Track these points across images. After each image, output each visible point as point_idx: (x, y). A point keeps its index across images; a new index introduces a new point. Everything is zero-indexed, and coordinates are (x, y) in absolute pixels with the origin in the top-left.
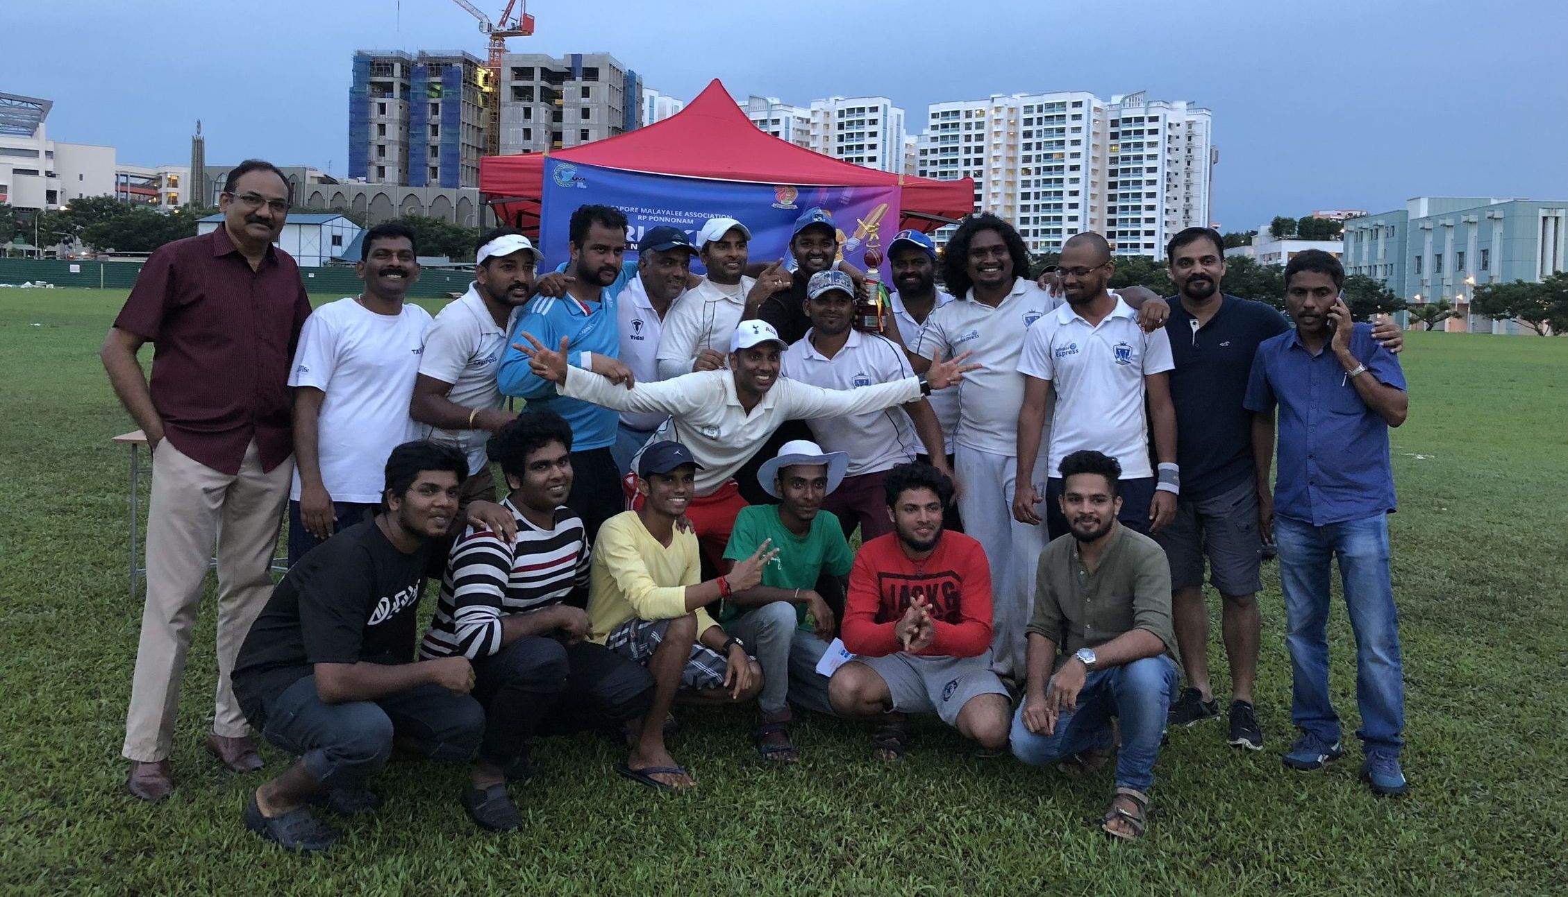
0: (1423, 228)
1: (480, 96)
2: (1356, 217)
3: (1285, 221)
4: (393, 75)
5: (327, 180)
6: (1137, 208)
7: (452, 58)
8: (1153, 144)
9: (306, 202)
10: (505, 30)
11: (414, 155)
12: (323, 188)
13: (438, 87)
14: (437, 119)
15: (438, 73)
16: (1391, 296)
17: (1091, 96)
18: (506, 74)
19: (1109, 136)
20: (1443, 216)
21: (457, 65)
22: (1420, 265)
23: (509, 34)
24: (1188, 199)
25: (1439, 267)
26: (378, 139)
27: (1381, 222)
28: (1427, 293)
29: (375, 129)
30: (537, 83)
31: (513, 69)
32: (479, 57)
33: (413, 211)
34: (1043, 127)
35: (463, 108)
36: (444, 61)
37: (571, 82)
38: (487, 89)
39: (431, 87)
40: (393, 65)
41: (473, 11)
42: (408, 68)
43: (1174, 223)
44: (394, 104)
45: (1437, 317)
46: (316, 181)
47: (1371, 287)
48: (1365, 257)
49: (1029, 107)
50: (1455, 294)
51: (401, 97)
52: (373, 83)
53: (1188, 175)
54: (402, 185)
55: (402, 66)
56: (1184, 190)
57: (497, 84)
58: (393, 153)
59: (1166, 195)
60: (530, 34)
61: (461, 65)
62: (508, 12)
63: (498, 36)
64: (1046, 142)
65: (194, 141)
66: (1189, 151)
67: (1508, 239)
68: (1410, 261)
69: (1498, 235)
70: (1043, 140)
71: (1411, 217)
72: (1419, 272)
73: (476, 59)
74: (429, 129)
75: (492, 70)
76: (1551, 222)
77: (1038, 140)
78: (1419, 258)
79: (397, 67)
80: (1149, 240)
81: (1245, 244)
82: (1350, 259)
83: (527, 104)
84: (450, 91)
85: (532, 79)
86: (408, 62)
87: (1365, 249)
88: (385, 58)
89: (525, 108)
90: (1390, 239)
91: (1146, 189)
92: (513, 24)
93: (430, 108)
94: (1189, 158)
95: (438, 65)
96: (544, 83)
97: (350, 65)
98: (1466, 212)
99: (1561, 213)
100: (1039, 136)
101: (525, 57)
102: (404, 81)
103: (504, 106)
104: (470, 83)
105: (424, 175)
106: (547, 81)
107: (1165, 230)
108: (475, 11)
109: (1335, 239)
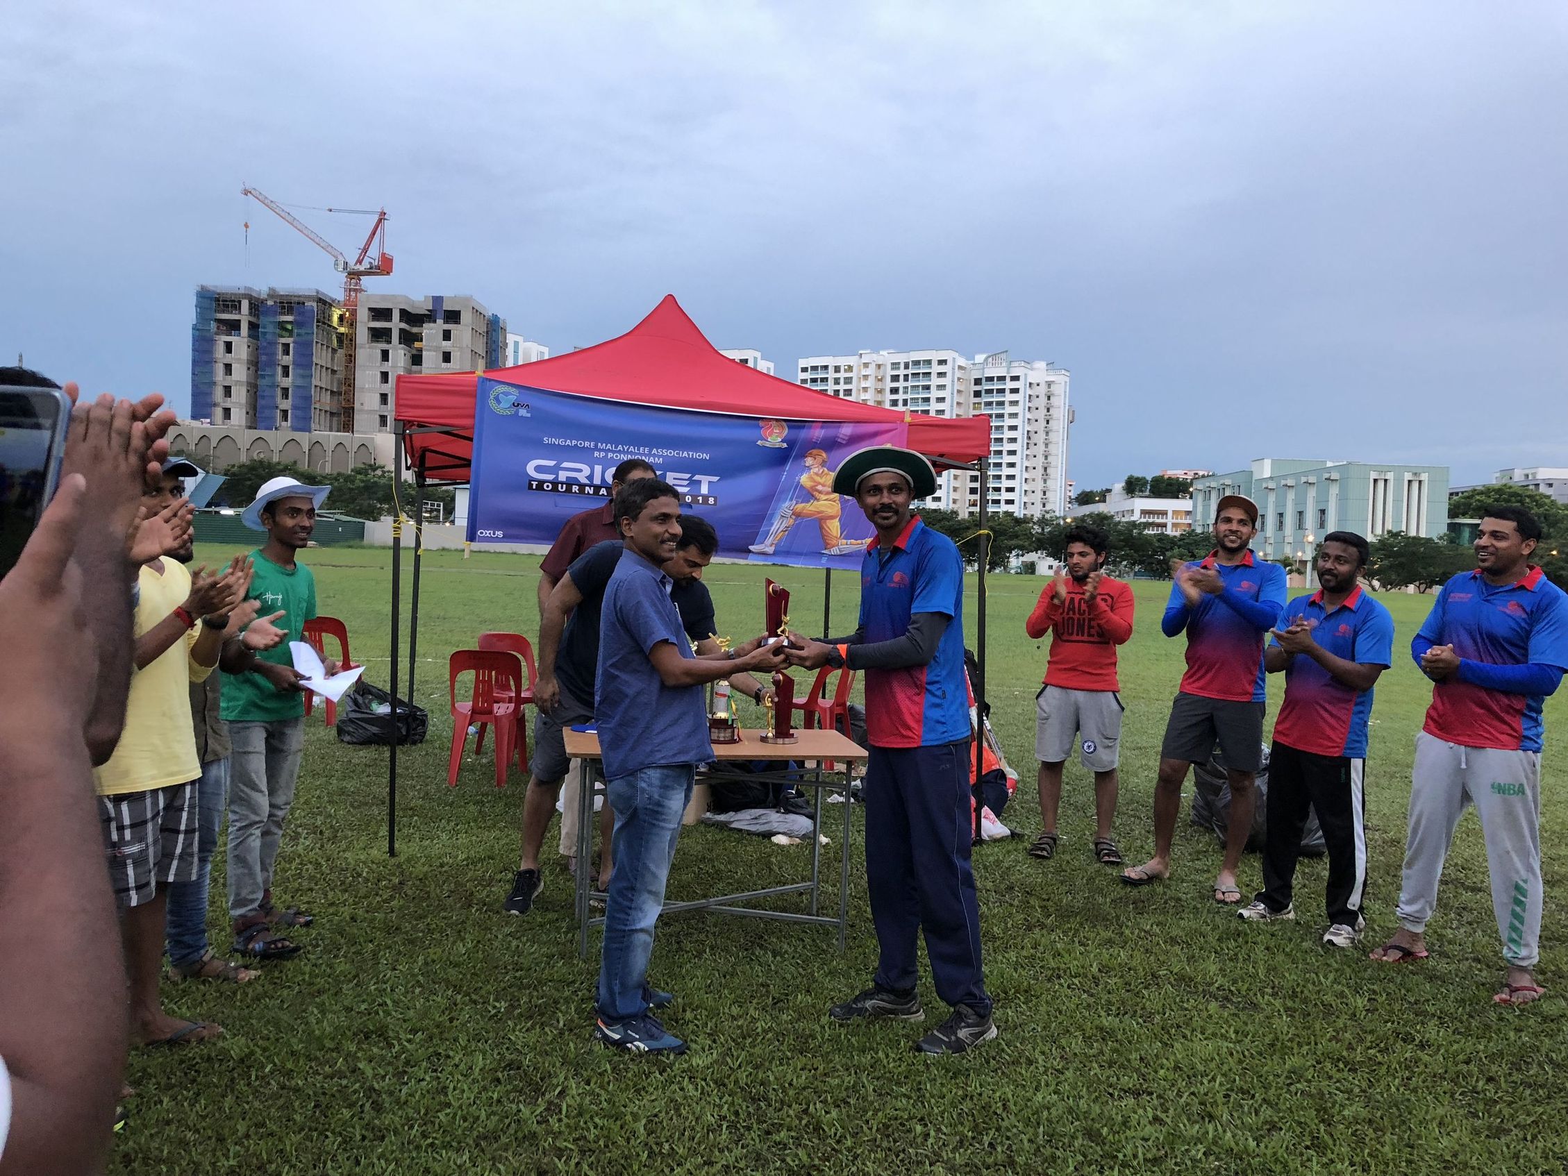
0: (1267, 488)
1: (334, 336)
2: (1203, 476)
3: (1138, 479)
4: (240, 313)
6: (998, 465)
7: (306, 297)
8: (1014, 403)
10: (362, 268)
11: (263, 397)
13: (289, 327)
14: (287, 360)
15: (290, 312)
17: (956, 355)
18: (363, 315)
19: (972, 394)
20: (1285, 477)
21: (310, 304)
23: (368, 273)
24: (1046, 457)
25: (1281, 525)
26: (224, 379)
27: (1228, 482)
28: (1269, 550)
29: (220, 369)
30: (396, 324)
31: (370, 309)
32: (334, 297)
33: (262, 456)
34: (909, 384)
35: (316, 349)
36: (296, 299)
37: (432, 325)
38: (342, 330)
39: (282, 326)
40: (240, 302)
41: (327, 248)
42: (257, 306)
43: (1034, 480)
44: (241, 343)
49: (896, 364)
50: (1295, 551)
51: (249, 336)
52: (219, 321)
53: (1047, 433)
54: (250, 428)
55: (250, 304)
56: (1042, 447)
57: (353, 325)
58: (240, 395)
59: (1026, 452)
60: (388, 273)
61: (315, 304)
62: (365, 250)
63: (354, 275)
64: (912, 399)
66: (1048, 410)
67: (1343, 499)
69: (1335, 496)
70: (909, 396)
71: (1256, 477)
73: (331, 298)
74: (279, 370)
75: (348, 310)
76: (1381, 484)
77: (905, 397)
79: (245, 305)
80: (1010, 496)
81: (1099, 501)
82: (1199, 517)
83: (385, 346)
84: (302, 331)
85: (390, 320)
86: (257, 299)
88: (232, 294)
89: (383, 351)
91: (1007, 447)
92: (371, 263)
93: (280, 348)
94: (1048, 418)
95: (289, 304)
96: (403, 325)
97: (193, 300)
98: (1305, 474)
99: (1390, 476)
100: (906, 392)
101: (384, 297)
102: (252, 319)
103: (360, 348)
104: (324, 323)
105: (273, 418)
106: (406, 323)
107: (1025, 487)
108: (329, 249)
109: (1184, 498)
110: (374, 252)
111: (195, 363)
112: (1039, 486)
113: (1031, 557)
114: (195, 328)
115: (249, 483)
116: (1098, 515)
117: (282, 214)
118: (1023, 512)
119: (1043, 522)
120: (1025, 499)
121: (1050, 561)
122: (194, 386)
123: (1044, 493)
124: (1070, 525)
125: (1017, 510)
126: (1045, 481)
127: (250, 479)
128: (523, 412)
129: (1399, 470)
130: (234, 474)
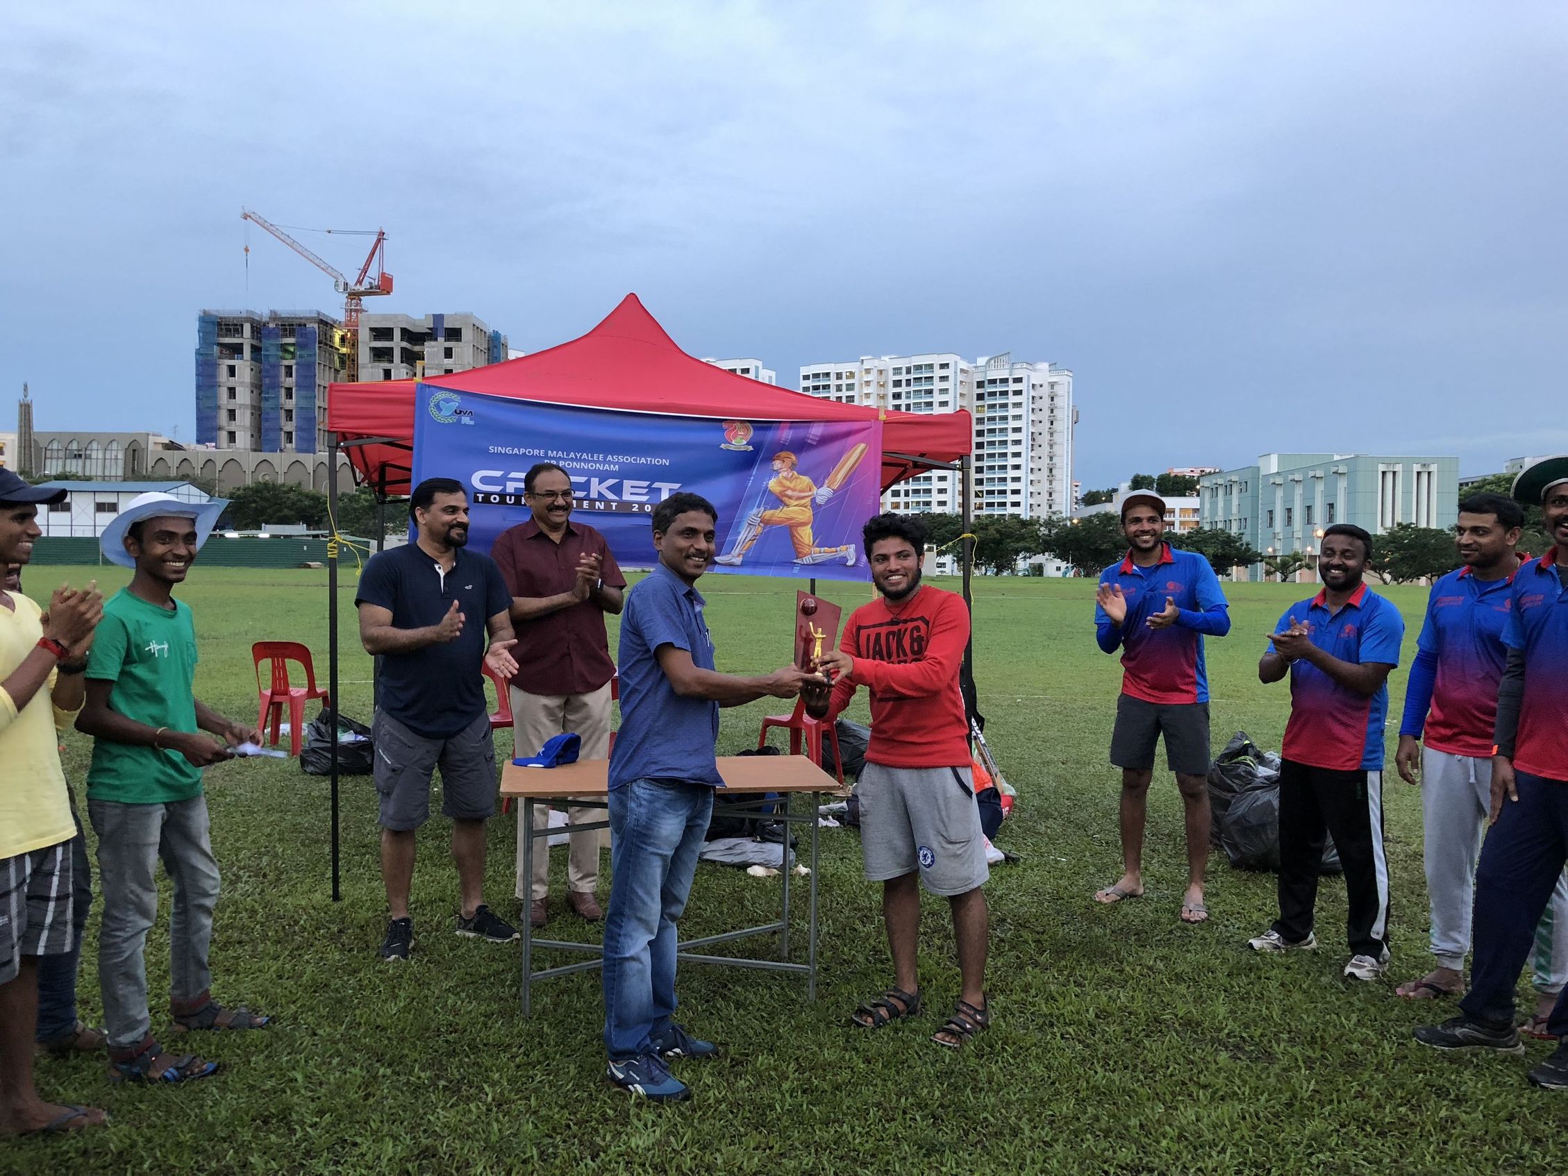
0: (1274, 483)
1: (336, 357)
2: (1210, 473)
3: (1144, 478)
4: (242, 337)
5: (172, 446)
6: (1003, 468)
7: (307, 319)
8: (1017, 405)
9: (150, 469)
10: (362, 289)
11: (267, 420)
12: (167, 455)
13: (292, 349)
14: (290, 382)
15: (292, 334)
16: (1248, 550)
17: (957, 358)
18: (364, 335)
19: (975, 397)
20: (1292, 472)
21: (311, 325)
22: (1271, 519)
23: (366, 293)
24: (1051, 459)
25: (1289, 520)
26: (228, 403)
27: (1234, 478)
28: (1278, 545)
29: (224, 393)
30: (397, 344)
31: (372, 329)
32: (335, 318)
33: (267, 478)
34: (912, 388)
35: (318, 370)
36: (298, 322)
37: (433, 343)
38: (344, 350)
39: (284, 348)
40: (242, 326)
41: (327, 269)
42: (259, 329)
43: (1039, 482)
44: (244, 366)
45: (1291, 568)
46: (160, 448)
47: (1229, 541)
48: (1220, 512)
49: (898, 369)
50: (1305, 545)
51: (252, 359)
52: (220, 345)
53: (1052, 434)
54: (255, 450)
55: (252, 327)
56: (1047, 449)
57: (354, 345)
58: (244, 419)
59: (1030, 454)
60: (388, 293)
61: (316, 326)
62: (365, 271)
63: (355, 295)
64: (914, 404)
65: (21, 406)
66: (1052, 411)
67: (1351, 492)
68: (1263, 517)
69: (1343, 489)
70: (911, 401)
71: (1263, 472)
72: (1271, 525)
73: (332, 320)
74: (283, 392)
75: (349, 330)
76: (1389, 477)
77: (908, 402)
78: (1271, 512)
79: (247, 328)
80: (1015, 498)
81: (1105, 501)
82: (1206, 514)
83: (387, 365)
84: (304, 353)
85: (392, 339)
86: (259, 322)
87: (1221, 504)
88: (234, 318)
89: (385, 370)
90: (1243, 494)
91: (1012, 449)
92: (371, 283)
93: (283, 370)
94: (1052, 418)
95: (291, 326)
96: (405, 344)
97: (196, 325)
98: (1313, 468)
99: (1399, 468)
100: (908, 397)
101: (384, 317)
102: (255, 342)
103: (363, 367)
104: (326, 344)
105: (278, 440)
106: (408, 341)
107: (1031, 489)
108: (330, 270)
109: (1191, 495)
110: (373, 272)
111: (199, 387)
112: (1044, 487)
113: (1038, 559)
114: (198, 353)
115: (254, 505)
116: (1106, 514)
117: (282, 237)
118: (1029, 514)
119: (1049, 523)
120: (1031, 501)
121: (1058, 562)
122: (198, 410)
123: (1050, 494)
124: (1077, 526)
125: (1024, 513)
126: (1051, 483)
127: (255, 501)
128: (466, 420)
129: (1407, 462)
130: (239, 497)
